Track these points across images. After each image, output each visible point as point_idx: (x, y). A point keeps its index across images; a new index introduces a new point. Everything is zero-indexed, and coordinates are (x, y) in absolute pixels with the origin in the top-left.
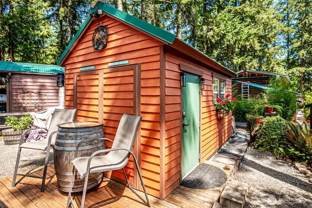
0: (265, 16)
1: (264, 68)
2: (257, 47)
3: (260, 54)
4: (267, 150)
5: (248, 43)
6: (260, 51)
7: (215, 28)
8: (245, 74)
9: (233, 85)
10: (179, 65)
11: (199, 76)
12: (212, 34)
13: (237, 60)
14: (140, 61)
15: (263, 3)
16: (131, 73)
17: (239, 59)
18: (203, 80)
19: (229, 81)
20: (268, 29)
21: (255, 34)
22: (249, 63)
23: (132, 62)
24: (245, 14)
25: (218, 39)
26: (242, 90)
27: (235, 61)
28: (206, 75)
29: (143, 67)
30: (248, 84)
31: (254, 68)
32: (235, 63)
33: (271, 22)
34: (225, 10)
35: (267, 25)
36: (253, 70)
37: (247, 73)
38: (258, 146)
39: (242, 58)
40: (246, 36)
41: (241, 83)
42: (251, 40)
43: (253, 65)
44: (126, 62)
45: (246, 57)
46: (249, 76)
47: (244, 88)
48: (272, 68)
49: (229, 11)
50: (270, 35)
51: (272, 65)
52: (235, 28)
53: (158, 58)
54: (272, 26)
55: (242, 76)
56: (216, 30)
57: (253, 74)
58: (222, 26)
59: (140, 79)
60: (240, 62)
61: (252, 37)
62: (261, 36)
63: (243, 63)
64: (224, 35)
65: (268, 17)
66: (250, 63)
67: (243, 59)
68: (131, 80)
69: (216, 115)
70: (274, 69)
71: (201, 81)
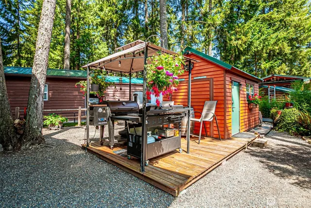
0: (296, 18)
1: (295, 71)
2: (287, 50)
3: (291, 57)
4: (285, 131)
5: (277, 48)
6: (291, 54)
7: (243, 37)
8: (273, 79)
9: (260, 89)
10: (231, 78)
11: (239, 83)
12: (240, 43)
13: (265, 65)
14: (213, 77)
15: (296, 4)
16: (208, 82)
17: (267, 64)
18: (241, 85)
19: (257, 85)
20: (300, 31)
21: (285, 38)
22: (278, 67)
23: (209, 77)
24: (273, 20)
25: (246, 47)
26: (269, 92)
27: (263, 66)
28: (243, 82)
29: (215, 79)
30: (275, 88)
31: (284, 72)
32: (263, 68)
33: (304, 24)
34: (253, 19)
35: (299, 27)
36: (283, 74)
37: (275, 78)
38: (278, 129)
39: (271, 62)
40: (275, 40)
41: (268, 87)
42: (280, 44)
43: (282, 70)
44: (205, 77)
45: (276, 61)
46: (277, 80)
47: (270, 91)
48: (305, 71)
49: (257, 20)
50: (303, 37)
51: (304, 68)
52: (263, 34)
53: (223, 75)
54: (304, 28)
55: (270, 80)
56: (244, 39)
57: (282, 78)
58: (250, 35)
59: (213, 85)
60: (268, 67)
61: (281, 41)
62: (292, 39)
63: (272, 68)
64: (252, 42)
65: (300, 19)
66: (280, 67)
67: (271, 64)
68: (208, 85)
69: (248, 107)
70: (308, 72)
71: (240, 85)
